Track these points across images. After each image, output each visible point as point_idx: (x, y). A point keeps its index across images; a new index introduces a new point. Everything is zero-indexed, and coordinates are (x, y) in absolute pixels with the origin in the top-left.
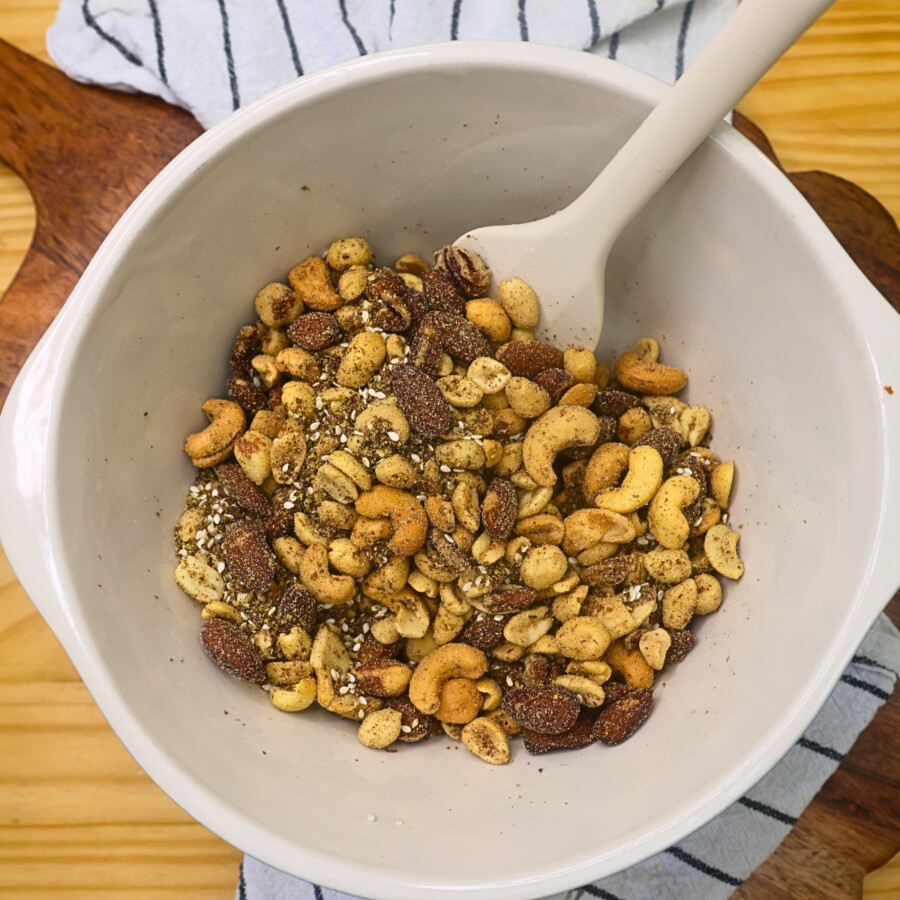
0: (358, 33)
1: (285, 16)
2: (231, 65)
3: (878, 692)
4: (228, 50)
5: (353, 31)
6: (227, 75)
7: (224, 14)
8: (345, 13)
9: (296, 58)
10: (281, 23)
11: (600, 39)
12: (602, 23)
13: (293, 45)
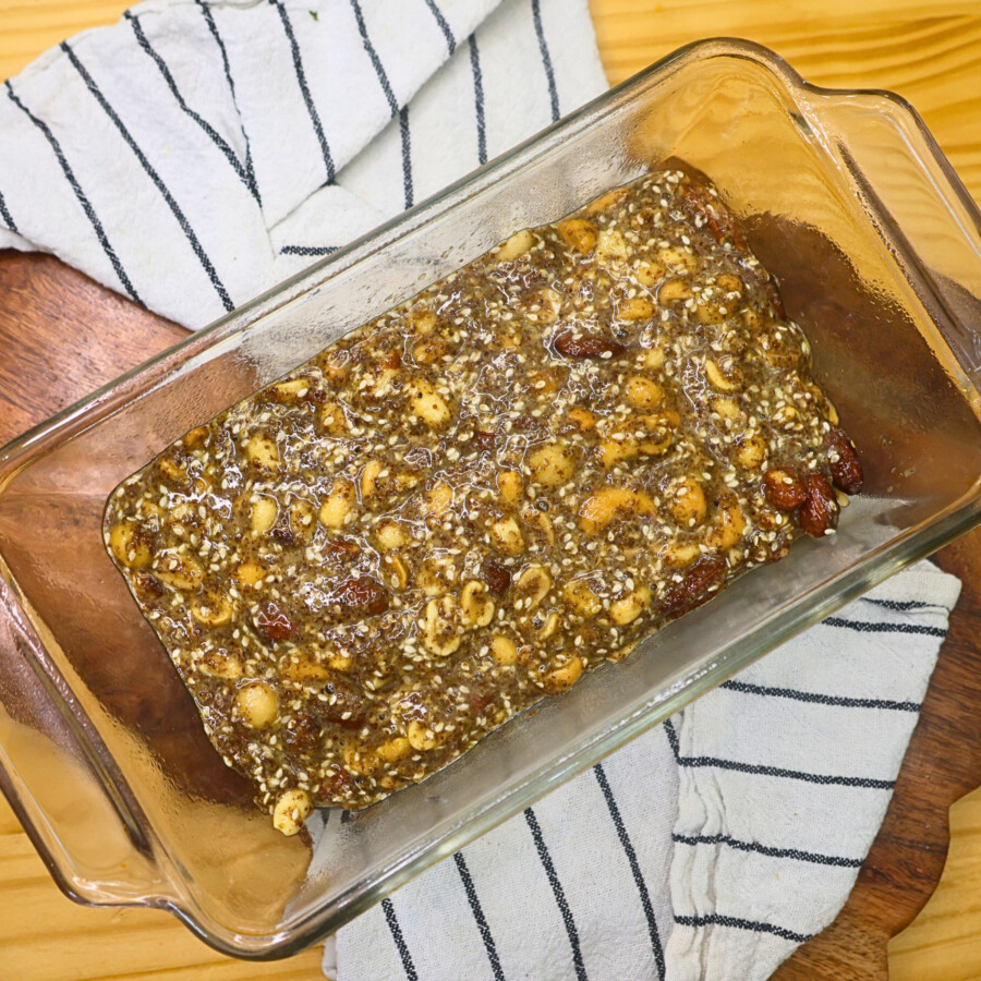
0: (202, 117)
1: (119, 123)
2: (79, 192)
3: (935, 632)
4: (70, 177)
5: (197, 117)
6: (79, 203)
7: (52, 140)
8: (181, 101)
9: (145, 164)
10: (117, 131)
11: (456, 47)
12: (453, 29)
13: (137, 151)
